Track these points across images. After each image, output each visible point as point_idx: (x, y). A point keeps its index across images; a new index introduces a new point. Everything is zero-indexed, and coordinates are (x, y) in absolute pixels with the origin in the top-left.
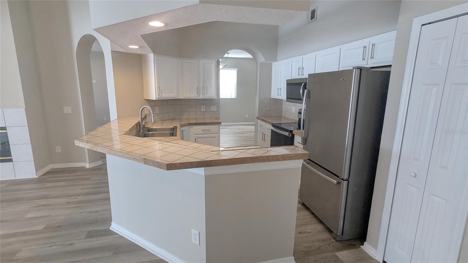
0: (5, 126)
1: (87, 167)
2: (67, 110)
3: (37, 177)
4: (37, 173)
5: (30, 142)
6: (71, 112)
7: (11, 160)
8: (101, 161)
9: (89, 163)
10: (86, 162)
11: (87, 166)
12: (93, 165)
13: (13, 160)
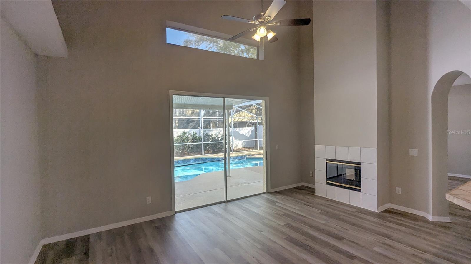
0: (360, 162)
1: (429, 220)
2: (414, 152)
3: (378, 212)
4: (378, 208)
5: (376, 179)
6: (417, 155)
7: (360, 191)
8: (448, 218)
9: (432, 215)
10: (428, 212)
11: (430, 218)
12: (437, 219)
13: (362, 191)
